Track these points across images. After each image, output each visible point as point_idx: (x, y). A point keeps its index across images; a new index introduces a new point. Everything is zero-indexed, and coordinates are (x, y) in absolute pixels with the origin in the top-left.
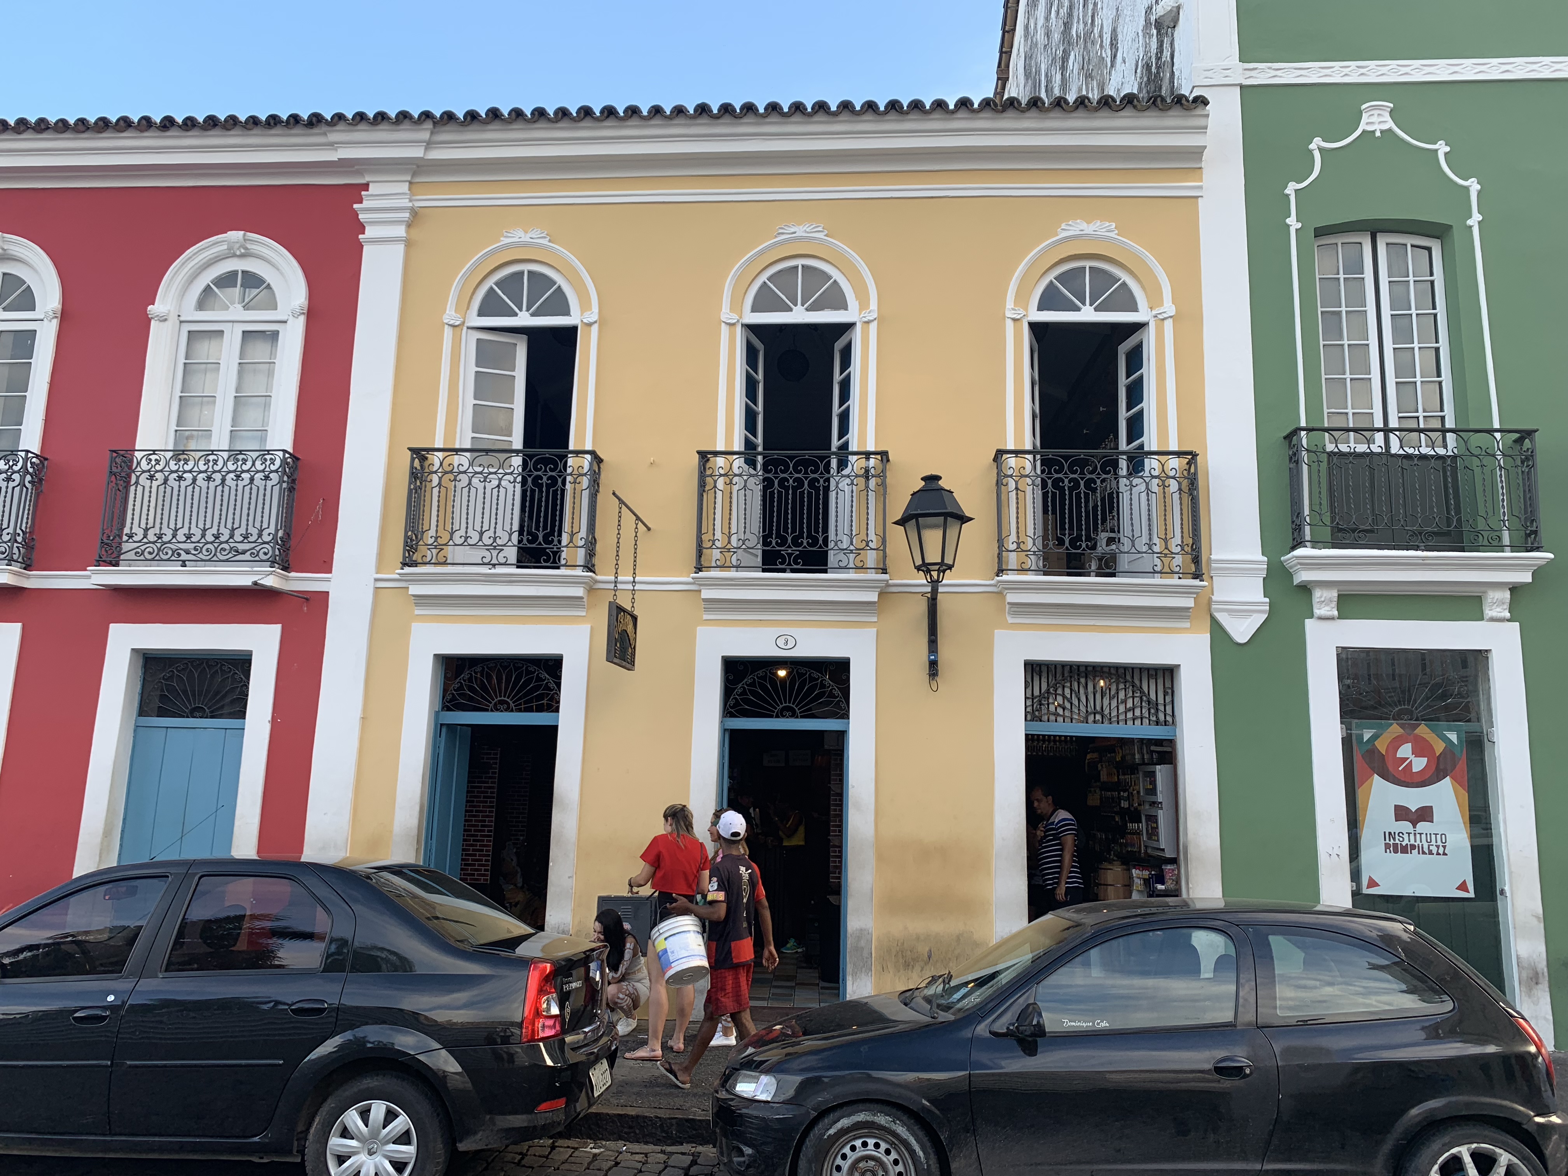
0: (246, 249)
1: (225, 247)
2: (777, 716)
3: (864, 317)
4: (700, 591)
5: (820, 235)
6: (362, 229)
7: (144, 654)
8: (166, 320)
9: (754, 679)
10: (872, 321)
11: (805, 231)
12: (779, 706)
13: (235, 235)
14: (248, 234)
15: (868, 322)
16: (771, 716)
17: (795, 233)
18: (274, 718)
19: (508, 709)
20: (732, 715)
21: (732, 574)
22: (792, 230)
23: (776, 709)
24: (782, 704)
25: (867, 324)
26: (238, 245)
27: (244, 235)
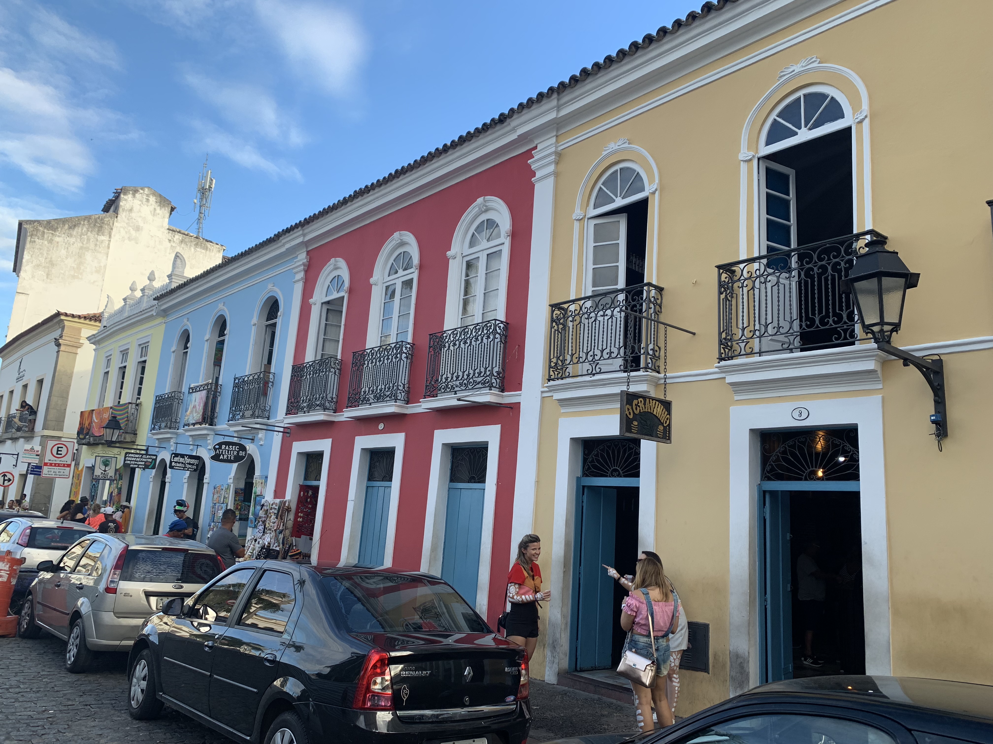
0: (486, 206)
1: (478, 209)
2: (806, 479)
3: (857, 118)
4: (725, 378)
5: (815, 65)
6: (534, 174)
7: (452, 447)
8: (455, 258)
9: (786, 448)
10: (863, 119)
11: (803, 67)
12: (806, 470)
13: (480, 200)
14: (486, 197)
15: (861, 122)
16: (801, 479)
17: (794, 71)
18: (498, 482)
19: (619, 476)
20: (769, 479)
21: (756, 359)
22: (791, 70)
23: (804, 472)
24: (809, 468)
25: (860, 124)
26: (482, 205)
27: (484, 199)
